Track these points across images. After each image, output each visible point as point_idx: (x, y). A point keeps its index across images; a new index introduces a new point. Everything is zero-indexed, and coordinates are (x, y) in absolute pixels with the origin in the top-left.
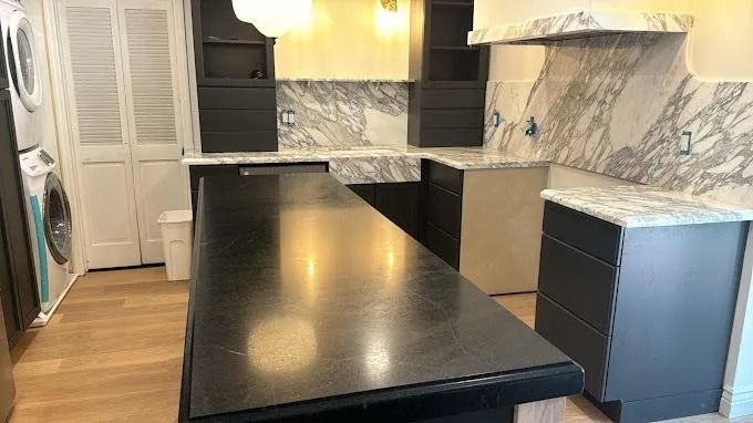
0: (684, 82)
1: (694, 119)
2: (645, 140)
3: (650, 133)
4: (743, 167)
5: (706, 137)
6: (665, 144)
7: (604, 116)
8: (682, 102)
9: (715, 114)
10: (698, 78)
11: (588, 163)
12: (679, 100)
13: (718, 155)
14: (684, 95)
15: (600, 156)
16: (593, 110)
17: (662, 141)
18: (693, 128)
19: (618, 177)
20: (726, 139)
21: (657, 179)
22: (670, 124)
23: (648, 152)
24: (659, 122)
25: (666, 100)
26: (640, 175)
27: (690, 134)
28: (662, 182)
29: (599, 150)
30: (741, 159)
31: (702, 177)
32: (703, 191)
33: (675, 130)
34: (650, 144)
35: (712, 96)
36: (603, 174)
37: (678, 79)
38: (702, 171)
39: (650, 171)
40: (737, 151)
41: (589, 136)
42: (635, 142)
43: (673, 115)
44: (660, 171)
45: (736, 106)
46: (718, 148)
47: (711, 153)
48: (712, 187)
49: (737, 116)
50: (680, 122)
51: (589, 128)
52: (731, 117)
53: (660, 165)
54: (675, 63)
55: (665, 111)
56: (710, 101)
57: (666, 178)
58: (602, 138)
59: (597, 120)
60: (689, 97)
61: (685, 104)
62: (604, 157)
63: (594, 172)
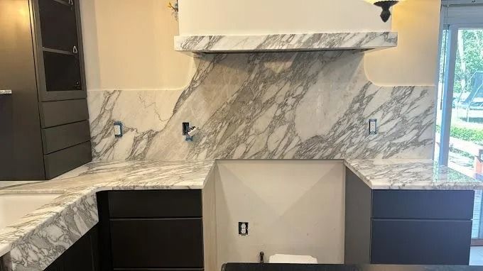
0: (366, 87)
1: (378, 110)
2: (334, 129)
3: (339, 123)
4: (418, 135)
5: (388, 121)
6: (354, 129)
7: (287, 115)
8: (365, 100)
9: (394, 106)
10: (377, 85)
11: (273, 153)
12: (362, 99)
13: (399, 131)
14: (367, 95)
15: (287, 146)
16: (272, 111)
17: (351, 128)
18: (378, 116)
19: (311, 159)
20: (404, 120)
21: (350, 154)
22: (357, 115)
23: (339, 137)
24: (346, 115)
25: (350, 99)
26: (334, 153)
27: (376, 121)
28: (354, 156)
29: (284, 143)
30: (415, 132)
31: (389, 146)
32: (391, 155)
33: (361, 119)
34: (339, 131)
35: (390, 94)
36: (293, 159)
37: (359, 86)
38: (388, 143)
39: (342, 150)
40: (413, 126)
41: (272, 132)
42: (324, 130)
43: (359, 109)
44: (351, 150)
45: (409, 101)
46: (399, 127)
47: (394, 130)
48: (397, 151)
49: (411, 106)
50: (366, 113)
51: (270, 126)
52: (405, 109)
53: (352, 144)
54: (355, 74)
55: (351, 107)
56: (388, 99)
57: (358, 152)
58: (288, 129)
59: (279, 120)
60: (371, 97)
61: (368, 102)
62: (292, 145)
63: (282, 159)
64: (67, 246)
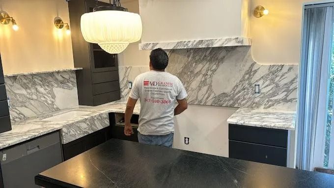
0: (253, 65)
1: (260, 79)
2: (234, 89)
3: (237, 86)
4: (287, 96)
5: (267, 86)
6: (246, 90)
7: (208, 80)
9: (270, 77)
10: (259, 64)
11: (201, 101)
12: (251, 72)
13: (274, 92)
14: (253, 70)
15: (207, 98)
16: (200, 78)
17: (244, 89)
18: (260, 83)
19: (221, 106)
20: (277, 86)
21: (244, 105)
22: (247, 82)
23: (237, 94)
24: (241, 81)
25: (243, 73)
26: (234, 103)
27: (259, 85)
28: (246, 106)
29: (206, 96)
30: (286, 93)
31: (268, 101)
32: (269, 107)
33: (250, 84)
34: (237, 91)
35: (268, 70)
36: (211, 105)
37: (249, 64)
38: (267, 99)
39: (239, 102)
40: (283, 90)
41: (200, 90)
42: (228, 90)
43: (248, 78)
44: (244, 102)
45: (280, 74)
46: (274, 90)
47: (271, 92)
48: (273, 105)
49: (280, 78)
50: (253, 81)
51: (199, 86)
52: (278, 79)
53: (244, 99)
54: (246, 57)
55: (244, 77)
56: (267, 72)
57: (249, 104)
58: (208, 89)
59: (203, 83)
60: (256, 71)
61: (254, 74)
62: (210, 98)
63: (205, 105)
64: (90, 132)
